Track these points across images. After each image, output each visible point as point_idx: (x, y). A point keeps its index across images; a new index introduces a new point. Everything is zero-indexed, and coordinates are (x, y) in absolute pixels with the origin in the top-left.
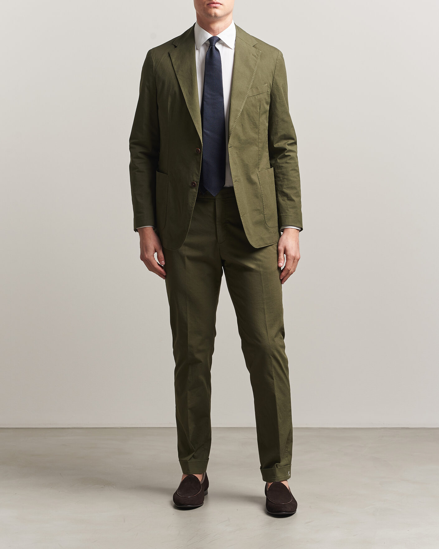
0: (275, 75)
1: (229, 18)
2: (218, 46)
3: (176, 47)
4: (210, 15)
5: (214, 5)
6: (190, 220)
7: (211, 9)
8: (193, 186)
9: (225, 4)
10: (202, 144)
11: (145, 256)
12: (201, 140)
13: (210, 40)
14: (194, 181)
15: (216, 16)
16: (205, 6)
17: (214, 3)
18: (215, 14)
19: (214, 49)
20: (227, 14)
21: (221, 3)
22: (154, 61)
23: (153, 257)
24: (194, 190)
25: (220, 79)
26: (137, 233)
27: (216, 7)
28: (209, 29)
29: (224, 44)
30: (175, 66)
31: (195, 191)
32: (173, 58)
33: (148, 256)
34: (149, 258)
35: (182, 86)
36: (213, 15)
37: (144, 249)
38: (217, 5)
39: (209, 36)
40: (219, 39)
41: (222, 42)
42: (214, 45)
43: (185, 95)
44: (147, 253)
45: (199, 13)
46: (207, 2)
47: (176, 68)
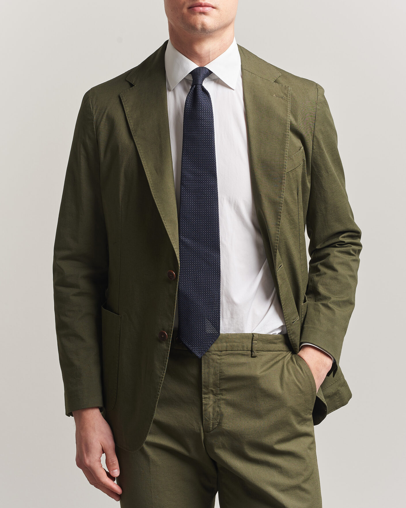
0: (316, 132)
1: (228, 33)
2: (207, 85)
3: (132, 85)
4: (193, 27)
5: (201, 9)
6: (156, 401)
7: (194, 17)
8: (162, 338)
9: (221, 7)
10: (179, 262)
11: (84, 460)
12: (178, 256)
13: (194, 73)
14: (164, 330)
15: (204, 29)
16: (185, 10)
17: (201, 5)
18: (203, 25)
19: (200, 92)
20: (225, 27)
21: (213, 4)
22: (94, 113)
23: (99, 462)
24: (164, 346)
25: (212, 145)
26: (72, 418)
27: (204, 13)
28: (191, 54)
29: (218, 81)
30: (131, 121)
31: (166, 347)
32: (126, 106)
33: (90, 461)
34: (92, 465)
35: (143, 156)
36: (199, 26)
37: (84, 448)
38: (207, 9)
39: (193, 66)
40: (210, 72)
41: (216, 78)
42: (200, 83)
43: (148, 172)
44: (88, 455)
45: (172, 23)
46: (188, 4)
47: (132, 124)
